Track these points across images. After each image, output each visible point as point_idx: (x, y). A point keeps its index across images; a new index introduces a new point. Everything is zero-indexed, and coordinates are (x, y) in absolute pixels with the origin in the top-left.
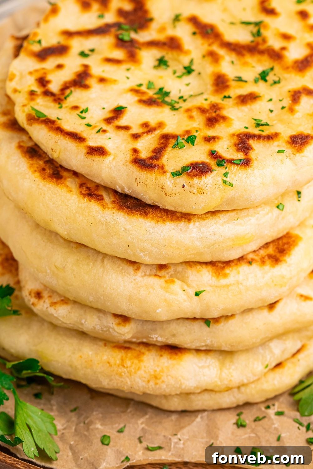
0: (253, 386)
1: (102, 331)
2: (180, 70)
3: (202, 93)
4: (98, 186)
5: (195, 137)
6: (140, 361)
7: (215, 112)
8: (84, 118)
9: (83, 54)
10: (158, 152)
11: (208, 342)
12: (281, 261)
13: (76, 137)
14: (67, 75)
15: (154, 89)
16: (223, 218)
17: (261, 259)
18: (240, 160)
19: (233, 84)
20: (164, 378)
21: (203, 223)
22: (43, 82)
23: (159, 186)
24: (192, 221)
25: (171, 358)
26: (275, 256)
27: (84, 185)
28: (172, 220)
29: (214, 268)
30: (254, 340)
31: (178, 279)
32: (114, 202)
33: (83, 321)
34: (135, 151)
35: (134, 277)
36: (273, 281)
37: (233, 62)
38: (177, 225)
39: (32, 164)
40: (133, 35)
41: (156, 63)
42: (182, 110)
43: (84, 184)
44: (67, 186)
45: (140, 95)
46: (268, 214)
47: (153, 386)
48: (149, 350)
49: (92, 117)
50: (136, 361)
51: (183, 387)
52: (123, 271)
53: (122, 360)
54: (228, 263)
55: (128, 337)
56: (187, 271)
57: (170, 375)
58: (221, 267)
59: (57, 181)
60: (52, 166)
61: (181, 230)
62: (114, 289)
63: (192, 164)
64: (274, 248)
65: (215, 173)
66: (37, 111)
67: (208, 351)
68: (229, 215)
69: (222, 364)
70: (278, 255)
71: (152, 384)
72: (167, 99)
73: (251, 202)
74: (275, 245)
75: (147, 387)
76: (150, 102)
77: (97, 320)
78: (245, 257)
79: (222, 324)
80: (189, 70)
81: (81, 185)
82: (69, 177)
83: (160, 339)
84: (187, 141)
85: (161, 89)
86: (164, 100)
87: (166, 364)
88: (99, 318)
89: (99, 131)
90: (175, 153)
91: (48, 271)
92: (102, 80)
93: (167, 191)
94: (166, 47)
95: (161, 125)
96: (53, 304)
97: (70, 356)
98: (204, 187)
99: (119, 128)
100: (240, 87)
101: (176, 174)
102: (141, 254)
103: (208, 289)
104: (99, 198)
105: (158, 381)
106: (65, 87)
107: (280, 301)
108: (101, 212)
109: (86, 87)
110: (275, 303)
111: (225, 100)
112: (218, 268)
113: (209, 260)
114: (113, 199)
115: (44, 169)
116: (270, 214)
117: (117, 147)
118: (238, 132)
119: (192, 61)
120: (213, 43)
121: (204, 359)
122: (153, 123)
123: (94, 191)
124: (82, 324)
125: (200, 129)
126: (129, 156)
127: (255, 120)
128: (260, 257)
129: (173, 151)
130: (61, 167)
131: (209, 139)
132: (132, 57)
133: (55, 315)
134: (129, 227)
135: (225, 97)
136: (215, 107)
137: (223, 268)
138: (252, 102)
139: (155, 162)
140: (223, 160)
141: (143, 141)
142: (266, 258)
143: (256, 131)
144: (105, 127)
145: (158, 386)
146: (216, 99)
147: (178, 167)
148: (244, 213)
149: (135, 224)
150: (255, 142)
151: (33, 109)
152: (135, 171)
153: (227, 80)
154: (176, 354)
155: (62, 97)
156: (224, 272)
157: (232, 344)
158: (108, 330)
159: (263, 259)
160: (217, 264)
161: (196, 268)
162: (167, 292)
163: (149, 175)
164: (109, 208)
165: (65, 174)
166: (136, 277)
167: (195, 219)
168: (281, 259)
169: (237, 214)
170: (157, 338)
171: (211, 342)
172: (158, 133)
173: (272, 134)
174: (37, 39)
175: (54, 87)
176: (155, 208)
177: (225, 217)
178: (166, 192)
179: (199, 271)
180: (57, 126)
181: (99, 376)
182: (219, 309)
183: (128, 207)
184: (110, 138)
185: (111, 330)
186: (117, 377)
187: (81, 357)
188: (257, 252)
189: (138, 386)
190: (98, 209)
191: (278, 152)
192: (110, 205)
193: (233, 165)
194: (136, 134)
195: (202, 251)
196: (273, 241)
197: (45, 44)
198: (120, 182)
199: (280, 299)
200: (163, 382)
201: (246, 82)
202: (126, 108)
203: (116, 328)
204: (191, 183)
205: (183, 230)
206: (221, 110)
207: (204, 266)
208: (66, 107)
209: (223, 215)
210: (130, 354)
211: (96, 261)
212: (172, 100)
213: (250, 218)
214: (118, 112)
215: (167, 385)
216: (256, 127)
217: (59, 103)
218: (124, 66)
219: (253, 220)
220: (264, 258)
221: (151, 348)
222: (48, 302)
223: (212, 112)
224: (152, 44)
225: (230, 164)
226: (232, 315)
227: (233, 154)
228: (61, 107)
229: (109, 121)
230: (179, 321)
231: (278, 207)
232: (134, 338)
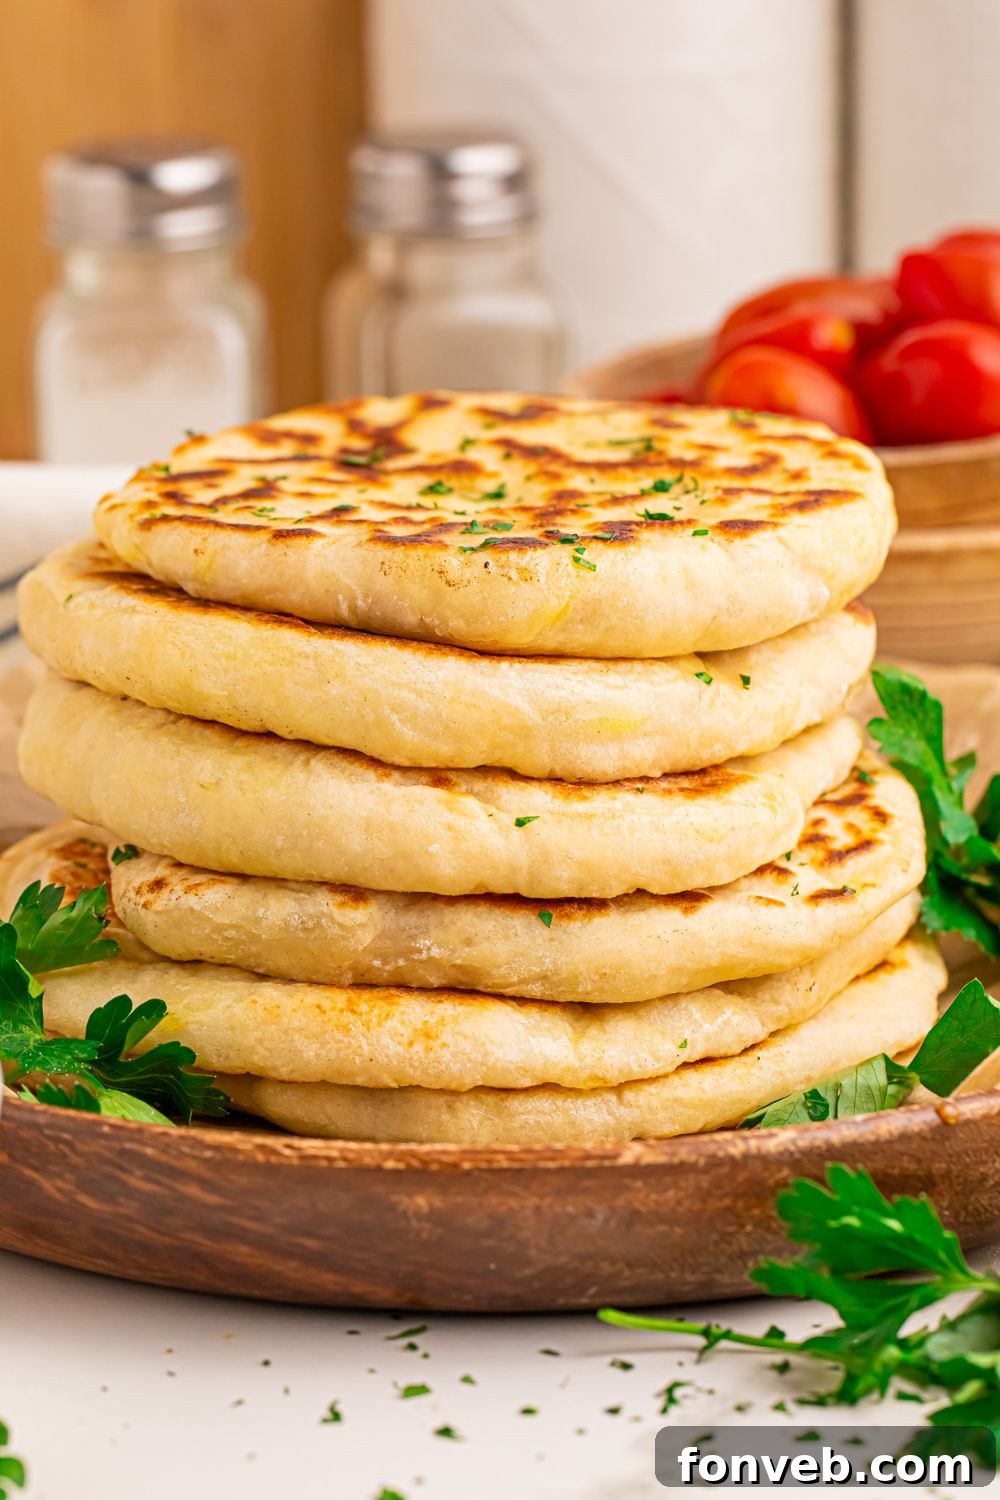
0: (653, 1089)
1: (306, 930)
5: (512, 525)
6: (391, 1005)
10: (429, 534)
12: (708, 793)
17: (663, 790)
20: (447, 1037)
23: (433, 570)
25: (461, 1004)
26: (696, 790)
28: (461, 655)
33: (260, 914)
34: (379, 533)
35: (377, 785)
46: (676, 682)
47: (422, 1055)
49: (284, 514)
50: (381, 1005)
51: (491, 1060)
52: (353, 777)
53: (349, 1001)
54: (589, 785)
55: (363, 941)
57: (459, 1033)
62: (331, 807)
65: (551, 549)
67: (546, 1004)
68: (590, 666)
70: (703, 790)
71: (418, 1048)
75: (408, 1056)
77: (293, 903)
79: (578, 924)
83: (435, 952)
84: (494, 527)
87: (451, 1013)
88: (297, 900)
91: (183, 801)
92: (305, 494)
93: (452, 576)
96: (192, 889)
97: (230, 1006)
98: (531, 567)
99: (343, 521)
101: (470, 549)
102: (394, 718)
103: (546, 815)
105: (431, 1043)
106: (223, 499)
116: (681, 682)
118: (605, 522)
124: (258, 921)
125: (521, 520)
126: (366, 536)
127: (645, 514)
130: (216, 603)
131: (541, 526)
133: (197, 907)
134: (366, 660)
139: (424, 539)
142: (677, 790)
145: (432, 1055)
150: (643, 529)
152: (381, 549)
155: (218, 505)
156: (579, 792)
158: (319, 925)
159: (667, 790)
161: (518, 784)
163: (411, 550)
166: (383, 785)
170: (429, 949)
171: (554, 963)
178: (448, 579)
179: (522, 789)
181: (296, 1037)
185: (324, 921)
186: (339, 1036)
187: (254, 1002)
189: (387, 1056)
190: (297, 636)
191: (692, 535)
193: (594, 542)
198: (347, 580)
200: (444, 1044)
203: (336, 914)
204: (503, 559)
207: (536, 785)
209: (574, 663)
210: (369, 994)
211: (291, 763)
215: (454, 1055)
220: (669, 789)
222: (179, 889)
225: (586, 541)
229: (319, 517)
231: (698, 675)
232: (376, 957)
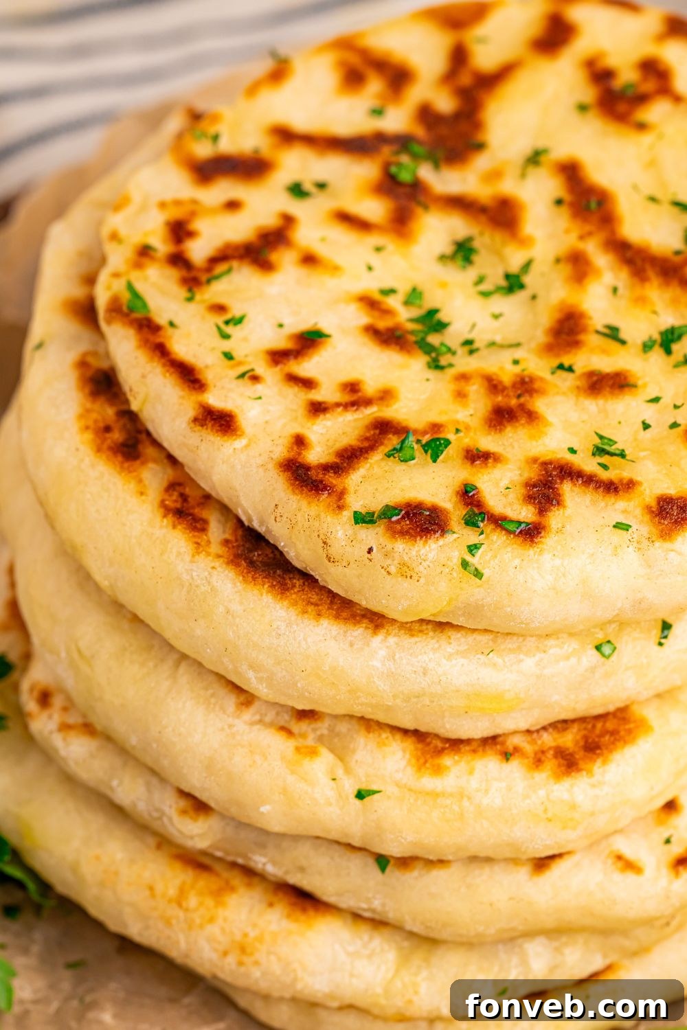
1: (150, 815)
2: (496, 278)
3: (518, 345)
4: (207, 498)
5: (448, 442)
6: (220, 903)
7: (519, 396)
8: (226, 336)
9: (297, 190)
10: (349, 457)
11: (376, 904)
12: (579, 770)
13: (189, 376)
14: (239, 229)
15: (420, 307)
16: (455, 643)
17: (536, 754)
18: (520, 523)
19: (592, 340)
20: (261, 956)
21: (408, 641)
22: (180, 231)
23: (318, 535)
24: (383, 632)
25: (289, 916)
26: (571, 755)
27: (177, 488)
28: (337, 617)
29: (420, 746)
30: (481, 929)
31: (332, 750)
32: (226, 542)
33: (115, 783)
34: (300, 441)
35: (230, 720)
36: (545, 811)
37: (615, 290)
38: (345, 632)
39: (88, 411)
40: (426, 173)
41: (449, 249)
42: (451, 372)
43: (180, 484)
44: (140, 481)
45: (376, 313)
46: (567, 658)
47: (233, 966)
48: (249, 885)
49: (245, 339)
50: (210, 902)
51: (300, 986)
52: (213, 700)
53: (182, 892)
54: (455, 744)
55: (201, 844)
56: (355, 736)
57: (275, 954)
58: (436, 747)
59: (122, 463)
60: (128, 426)
61: (351, 645)
62: (180, 735)
63: (408, 505)
64: (578, 737)
65: (450, 538)
66: (136, 295)
67: (378, 923)
68: (475, 639)
69: (404, 959)
70: (580, 754)
71: (231, 960)
72: (434, 339)
73: (522, 623)
74: (585, 729)
75: (219, 964)
76: (390, 338)
77: (143, 789)
78: (500, 739)
79: (415, 873)
80: (513, 284)
81: (171, 487)
82: (155, 461)
83: (270, 869)
84: (425, 447)
85: (432, 312)
86: (423, 339)
87: (274, 927)
88: (148, 785)
89: (242, 376)
90: (387, 468)
91: (63, 655)
92: (309, 260)
93: (333, 551)
94: (483, 218)
95: (386, 396)
96: (65, 727)
97: (77, 849)
98: (415, 565)
99: (293, 379)
100: (605, 352)
101: (364, 519)
102: (251, 674)
103: (390, 789)
104: (197, 525)
105: (246, 959)
106: (224, 256)
107: (566, 857)
108: (188, 558)
109: (266, 266)
110: (552, 857)
111: (560, 373)
112: (427, 749)
113: (410, 725)
114: (228, 536)
115: (107, 429)
116: (573, 660)
117: (267, 422)
118: (548, 458)
119: (527, 266)
120: (590, 234)
121: (366, 937)
122: (370, 387)
123: (193, 508)
124: (111, 788)
125: (468, 428)
126: (281, 450)
127: (601, 437)
128: (537, 748)
129: (383, 464)
130: (148, 434)
131: (476, 457)
132: (401, 223)
134: (236, 607)
135: (561, 367)
136: (526, 385)
137: (439, 752)
138: (612, 393)
139: (331, 479)
140: (480, 513)
141: (329, 423)
142: (551, 752)
143: (589, 465)
144: (262, 368)
145: (243, 969)
146: (538, 366)
147: (376, 503)
148: (511, 643)
149: (252, 606)
150: (576, 489)
151: (130, 287)
152: (280, 487)
153: (584, 330)
154: (304, 910)
155: (204, 278)
156: (437, 761)
157: (429, 924)
158: (160, 818)
159: (540, 755)
160: (428, 740)
161: (380, 735)
162: (293, 772)
163: (304, 503)
164: (208, 554)
165: (150, 451)
166: (237, 722)
167: (394, 630)
168: (582, 764)
169: (494, 641)
170: (264, 864)
171: (383, 905)
172: (372, 412)
173: (621, 480)
174: (212, 130)
175: (198, 250)
176: (308, 579)
177: (463, 640)
178: (330, 552)
179: (381, 744)
180: (159, 340)
181: (126, 910)
182: (403, 841)
183: (251, 564)
184: (260, 398)
185: (165, 820)
186: (160, 926)
187: (98, 858)
188: (535, 735)
189: (201, 958)
190: (183, 550)
191: (614, 526)
192: (215, 548)
193: (498, 530)
194: (320, 404)
195: (390, 704)
196: (582, 720)
197: (227, 146)
198: (245, 502)
199: (569, 853)
200: (257, 963)
201: (623, 342)
202: (328, 336)
203: (176, 819)
204: (389, 547)
205: (355, 646)
206: (535, 395)
207: (398, 736)
208: (203, 301)
209: (459, 635)
210: (204, 881)
211: (162, 660)
212: (442, 344)
213: (522, 656)
214: (309, 341)
215: (264, 974)
216: (594, 454)
217: (190, 290)
218: (374, 239)
219: (530, 664)
220: (543, 752)
221: (256, 880)
222: (57, 719)
223: (511, 394)
224: (460, 204)
225: (492, 526)
226: (442, 862)
227: (511, 504)
228: (190, 299)
229: (278, 357)
230: (319, 842)
231: (598, 648)
232: (218, 849)
